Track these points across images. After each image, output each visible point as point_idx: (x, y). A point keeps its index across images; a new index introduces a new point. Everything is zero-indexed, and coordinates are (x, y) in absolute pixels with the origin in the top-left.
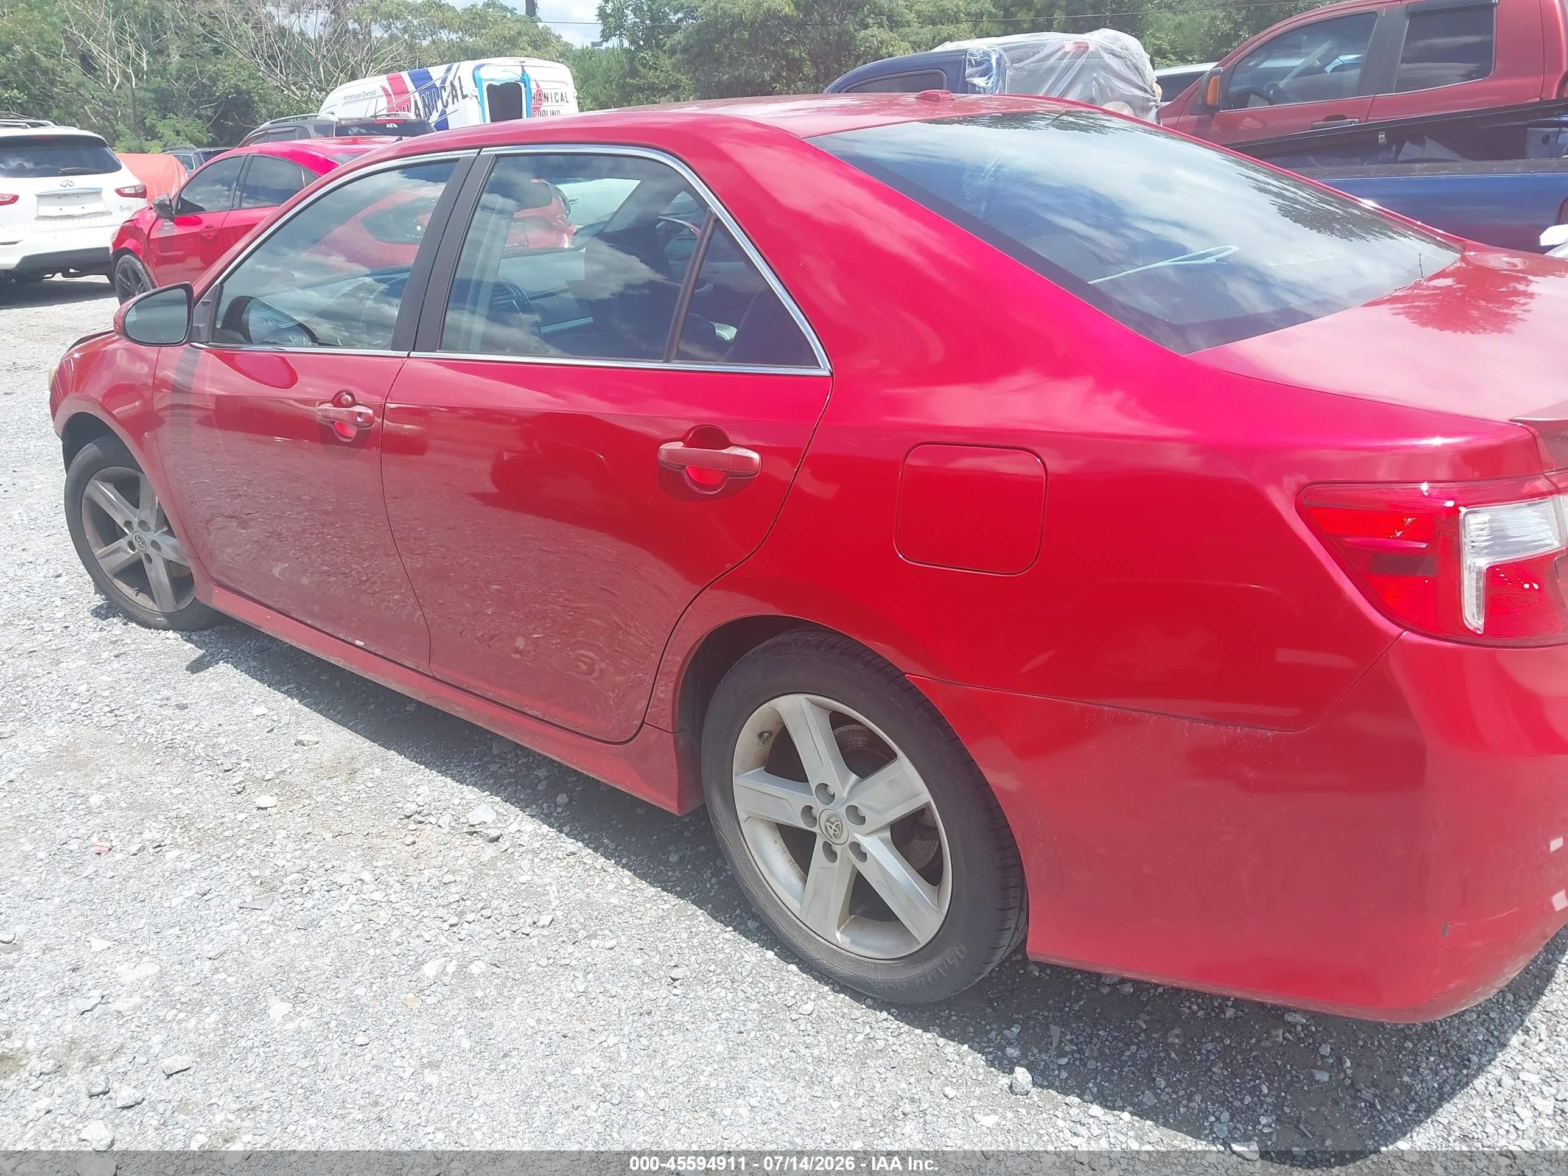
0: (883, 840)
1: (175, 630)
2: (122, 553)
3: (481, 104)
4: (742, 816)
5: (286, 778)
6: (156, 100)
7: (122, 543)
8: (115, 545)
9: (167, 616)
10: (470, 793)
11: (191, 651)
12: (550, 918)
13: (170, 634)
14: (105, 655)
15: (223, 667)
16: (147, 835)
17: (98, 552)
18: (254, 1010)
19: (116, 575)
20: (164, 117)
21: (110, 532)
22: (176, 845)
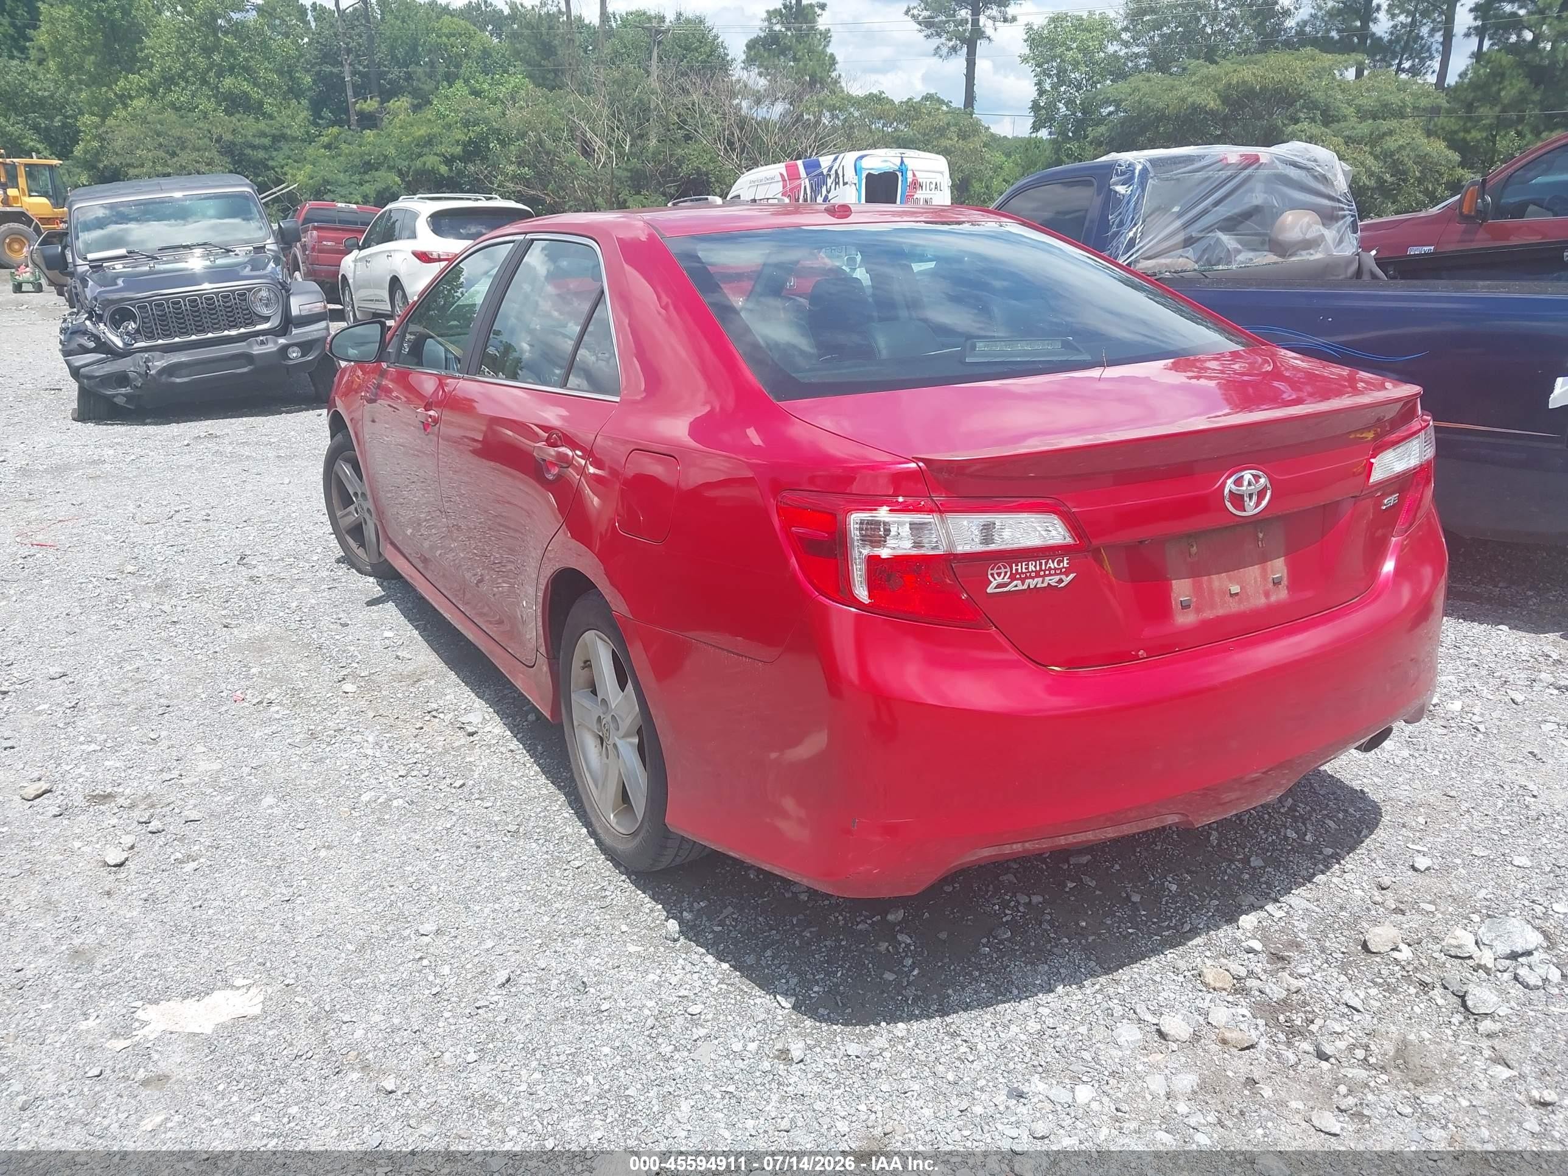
0: (631, 744)
1: (376, 577)
2: (351, 516)
3: (859, 191)
4: (575, 723)
5: (373, 677)
6: (631, 178)
7: (352, 508)
8: (348, 510)
9: (372, 565)
10: (479, 703)
11: (378, 591)
12: (461, 782)
13: (371, 579)
14: (323, 587)
15: (390, 605)
16: (268, 696)
17: (339, 514)
18: (256, 797)
19: (347, 532)
20: (638, 193)
21: (347, 500)
22: (280, 704)
